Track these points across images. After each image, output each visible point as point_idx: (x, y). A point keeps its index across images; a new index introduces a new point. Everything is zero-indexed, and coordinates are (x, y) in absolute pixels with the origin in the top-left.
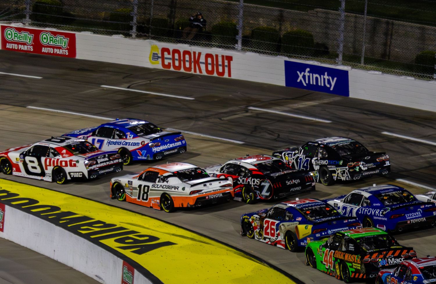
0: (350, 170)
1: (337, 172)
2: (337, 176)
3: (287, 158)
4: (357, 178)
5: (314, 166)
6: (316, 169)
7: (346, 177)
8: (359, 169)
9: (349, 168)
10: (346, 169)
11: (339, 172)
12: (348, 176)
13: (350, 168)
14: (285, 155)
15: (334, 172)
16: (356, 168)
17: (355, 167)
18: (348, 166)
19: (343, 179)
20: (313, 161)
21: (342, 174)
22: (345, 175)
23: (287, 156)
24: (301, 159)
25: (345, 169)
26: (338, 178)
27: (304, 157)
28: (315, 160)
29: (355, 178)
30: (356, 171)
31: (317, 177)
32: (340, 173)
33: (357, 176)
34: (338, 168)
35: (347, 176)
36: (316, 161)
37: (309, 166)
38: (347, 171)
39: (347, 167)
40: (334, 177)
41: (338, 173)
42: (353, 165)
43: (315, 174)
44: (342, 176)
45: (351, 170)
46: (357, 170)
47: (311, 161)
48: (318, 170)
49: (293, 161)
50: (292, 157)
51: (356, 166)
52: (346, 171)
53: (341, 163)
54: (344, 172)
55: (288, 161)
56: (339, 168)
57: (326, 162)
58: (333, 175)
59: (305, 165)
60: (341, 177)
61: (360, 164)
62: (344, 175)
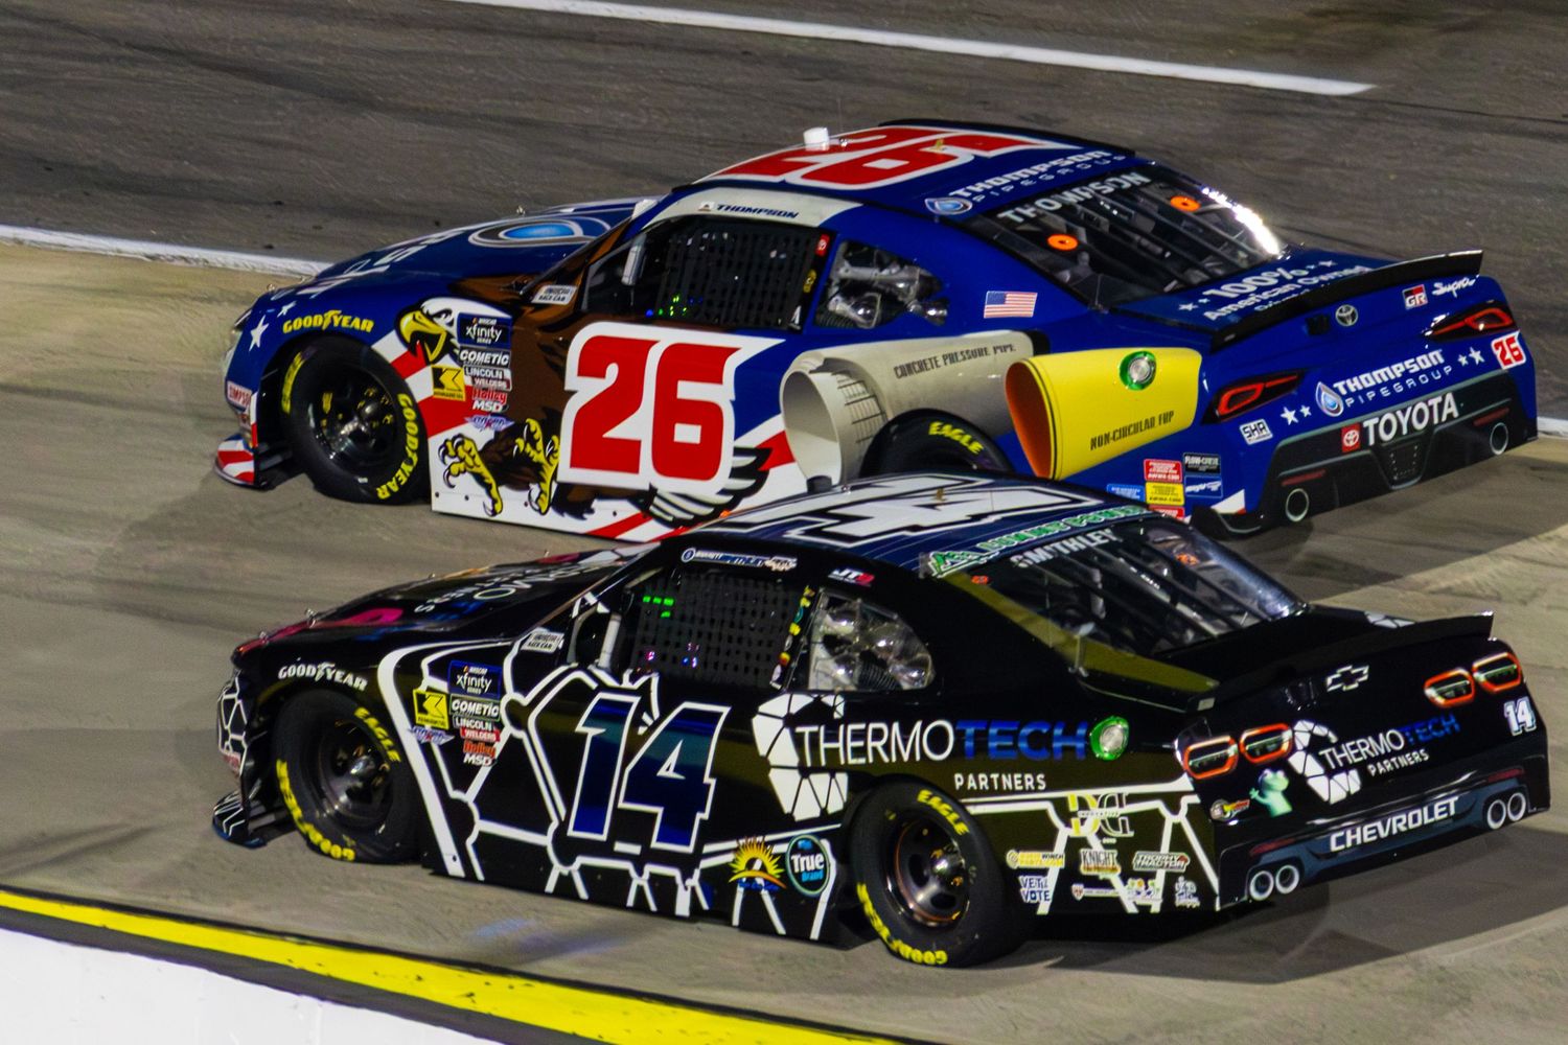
0: (1216, 812)
1: (1063, 835)
2: (1070, 873)
5: (784, 784)
6: (806, 810)
7: (1171, 879)
9: (1199, 787)
10: (1172, 801)
11: (1088, 831)
12: (1194, 872)
13: (1209, 791)
15: (1036, 829)
16: (1264, 790)
18: (1194, 771)
19: (1130, 896)
20: (767, 728)
21: (1125, 850)
25: (1158, 804)
26: (1079, 891)
27: (644, 691)
28: (791, 721)
29: (1262, 886)
30: (1265, 810)
32: (1096, 844)
33: (1273, 867)
34: (1072, 796)
35: (1180, 863)
36: (806, 730)
37: (710, 779)
38: (1181, 818)
39: (1184, 783)
40: (1027, 888)
41: (1076, 845)
42: (1231, 751)
43: (782, 860)
44: (1128, 872)
45: (1225, 811)
47: (740, 732)
48: (825, 817)
51: (1261, 768)
52: (1170, 820)
53: (1112, 738)
54: (1146, 830)
56: (1087, 794)
57: (938, 739)
58: (1017, 859)
59: (668, 769)
60: (1115, 879)
62: (1142, 860)
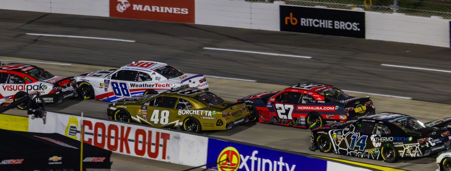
0: (422, 147)
1: (405, 149)
2: (405, 153)
3: (335, 136)
4: (427, 154)
5: (374, 144)
6: (376, 146)
7: (416, 153)
8: (428, 145)
9: (420, 144)
10: (417, 145)
11: (408, 148)
12: (419, 153)
13: (421, 144)
14: (332, 133)
15: (402, 148)
16: (426, 144)
17: (424, 143)
18: (419, 142)
19: (412, 155)
20: (372, 138)
21: (412, 151)
22: (416, 151)
23: (336, 134)
24: (354, 137)
25: (415, 146)
26: (406, 155)
27: (358, 134)
28: (375, 137)
29: (426, 154)
30: (426, 146)
31: (378, 154)
32: (408, 150)
33: (427, 152)
34: (406, 145)
35: (417, 152)
36: (377, 138)
37: (366, 143)
38: (418, 147)
39: (418, 143)
40: (401, 154)
41: (406, 150)
42: (423, 140)
43: (374, 151)
44: (412, 153)
45: (422, 146)
46: (428, 146)
47: (369, 138)
48: (378, 147)
49: (343, 138)
50: (342, 134)
51: (426, 142)
52: (417, 147)
53: (410, 139)
54: (414, 148)
55: (337, 138)
56: (408, 145)
57: (391, 139)
58: (400, 151)
59: (361, 142)
60: (410, 153)
61: (429, 140)
62: (413, 151)
